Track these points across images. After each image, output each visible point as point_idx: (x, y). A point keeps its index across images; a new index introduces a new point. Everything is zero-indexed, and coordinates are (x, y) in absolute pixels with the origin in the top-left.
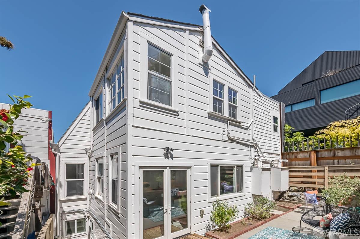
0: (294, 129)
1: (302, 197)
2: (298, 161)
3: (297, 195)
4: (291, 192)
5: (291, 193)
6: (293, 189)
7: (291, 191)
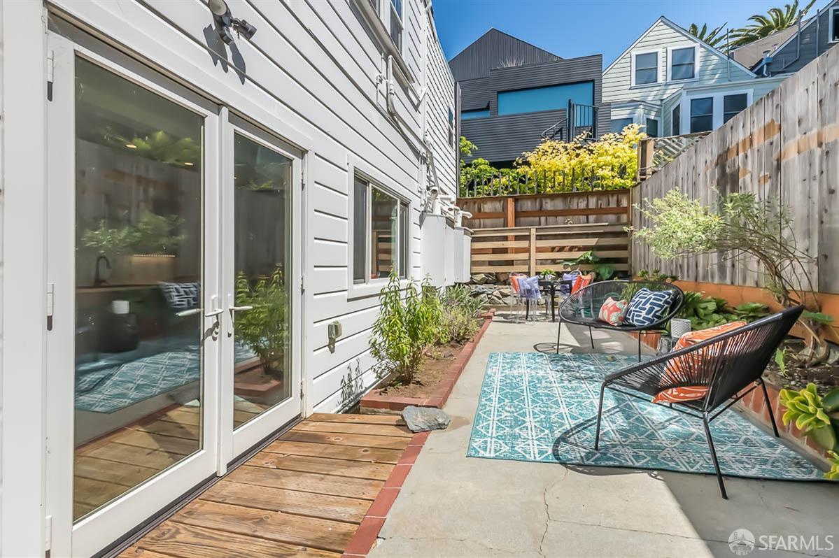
0: (477, 149)
1: (495, 293)
2: (483, 218)
3: (485, 290)
4: (474, 286)
5: (474, 288)
6: (478, 278)
7: (475, 283)
